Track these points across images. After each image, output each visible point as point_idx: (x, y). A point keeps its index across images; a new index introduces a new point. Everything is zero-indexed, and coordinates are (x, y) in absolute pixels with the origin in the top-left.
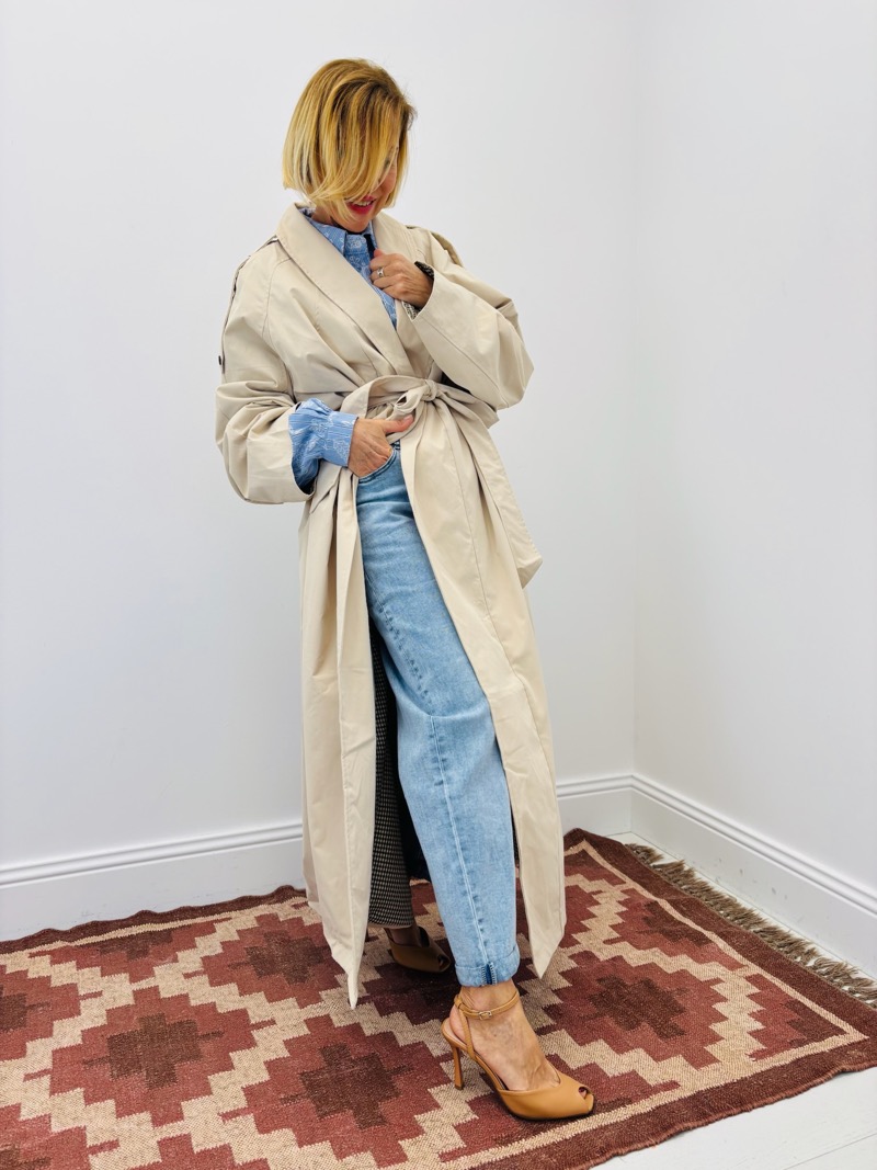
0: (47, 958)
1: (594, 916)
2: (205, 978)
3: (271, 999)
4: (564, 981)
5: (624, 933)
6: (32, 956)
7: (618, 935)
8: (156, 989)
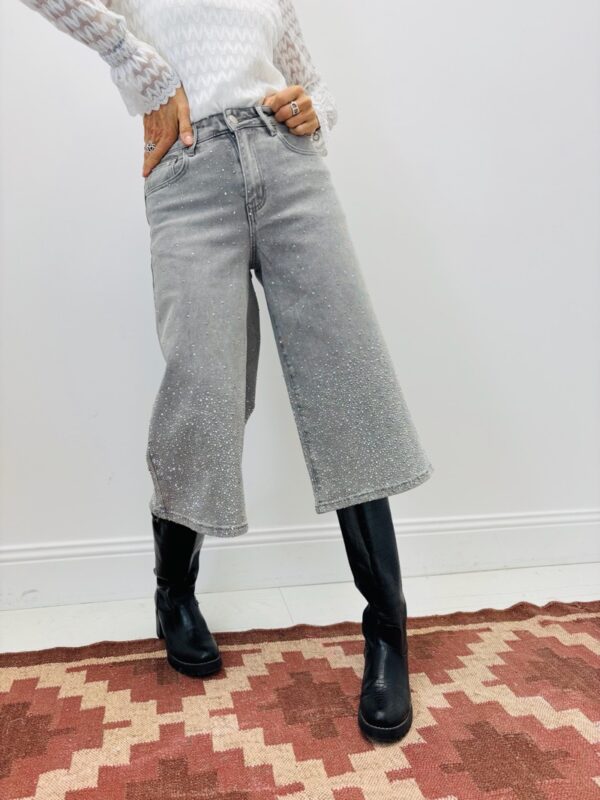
2: (232, 718)
3: (299, 757)
6: (69, 670)
8: (181, 725)
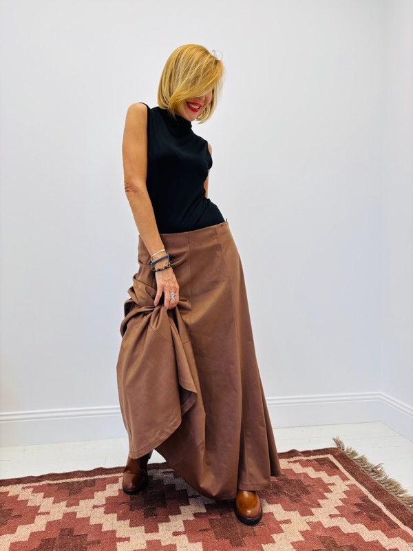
0: (31, 490)
1: (326, 498)
2: (102, 510)
3: (131, 526)
4: (301, 536)
5: (342, 512)
6: (23, 488)
7: (339, 513)
8: (75, 514)
